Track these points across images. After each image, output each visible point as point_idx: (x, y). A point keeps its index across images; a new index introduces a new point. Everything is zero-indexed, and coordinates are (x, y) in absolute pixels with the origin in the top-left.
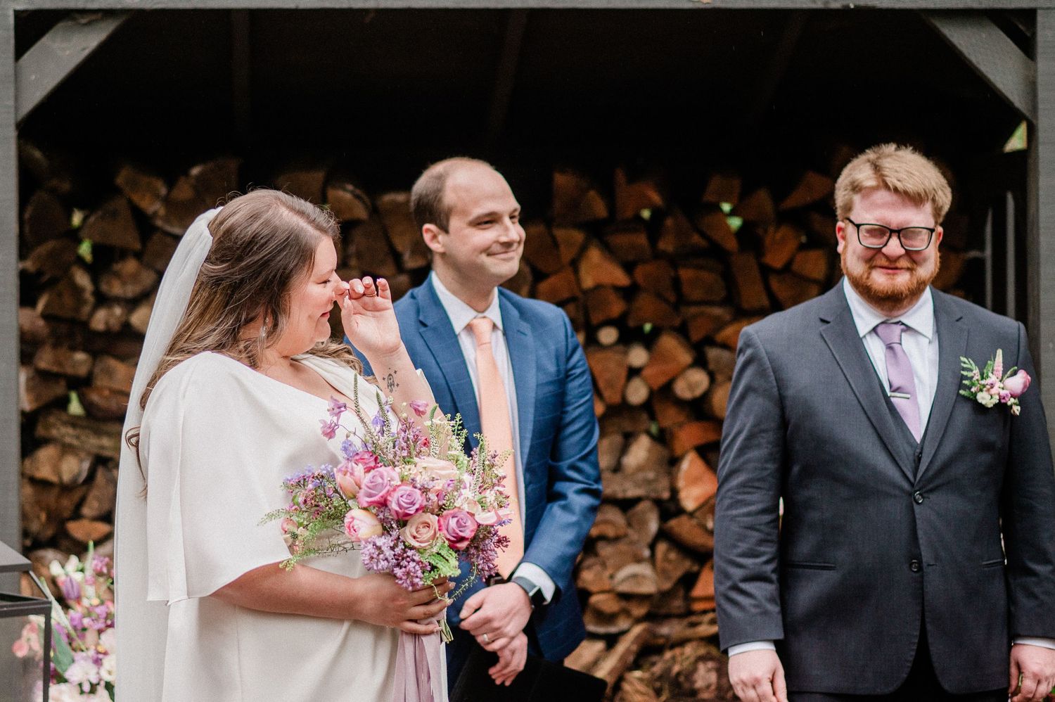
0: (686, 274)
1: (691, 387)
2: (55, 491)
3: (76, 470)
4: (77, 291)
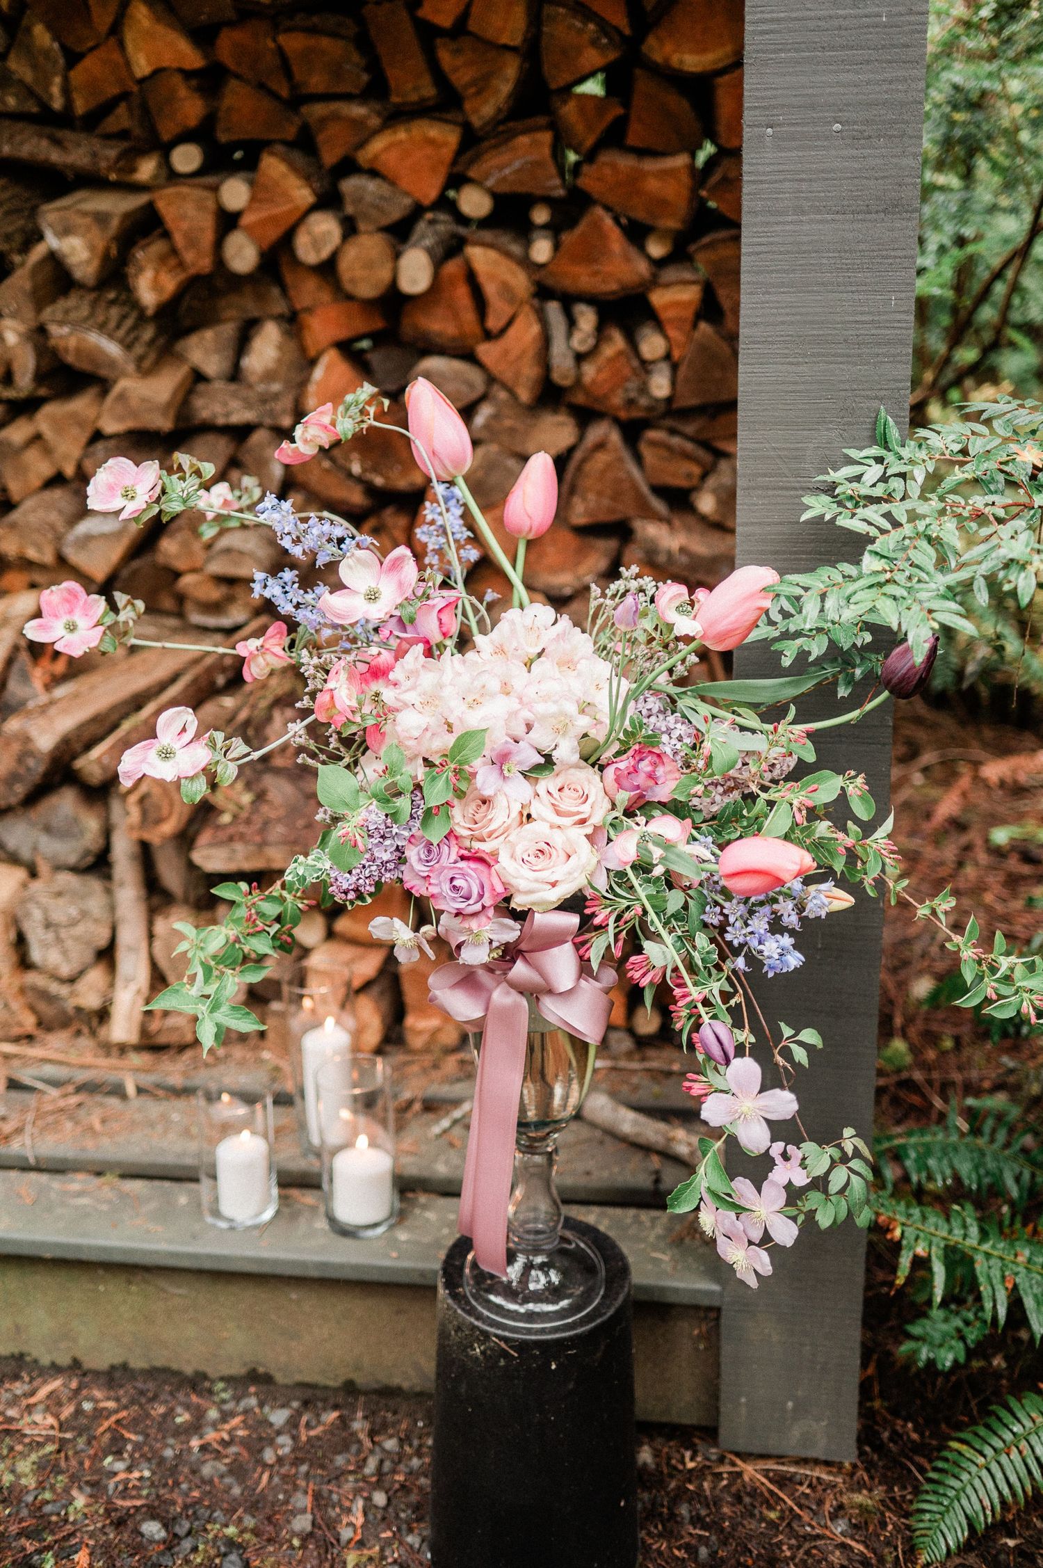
0: (292, 44)
1: (316, 244)
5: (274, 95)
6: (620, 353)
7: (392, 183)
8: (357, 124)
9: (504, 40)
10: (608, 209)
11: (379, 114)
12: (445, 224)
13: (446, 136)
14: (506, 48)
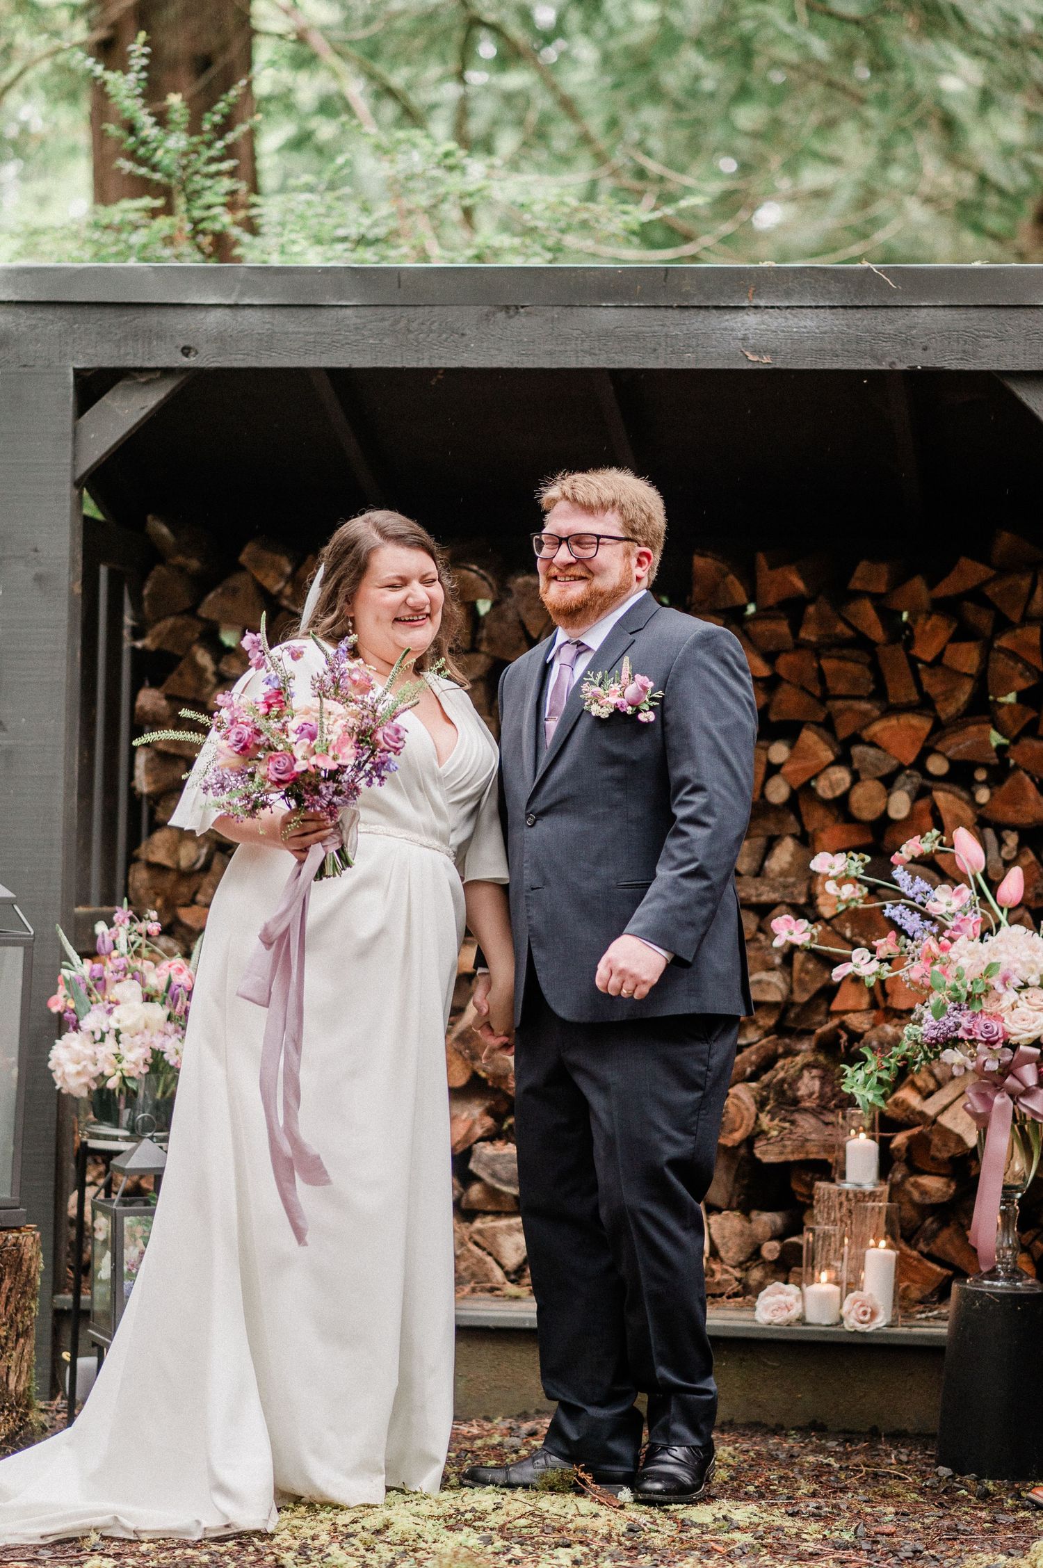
0: (828, 665)
1: (832, 787)
2: (172, 877)
3: (193, 855)
4: (199, 671)
5: (811, 694)
6: (1032, 863)
7: (885, 751)
8: (864, 714)
9: (965, 670)
10: (1027, 772)
11: (879, 709)
12: (917, 779)
13: (923, 724)
14: (966, 674)
